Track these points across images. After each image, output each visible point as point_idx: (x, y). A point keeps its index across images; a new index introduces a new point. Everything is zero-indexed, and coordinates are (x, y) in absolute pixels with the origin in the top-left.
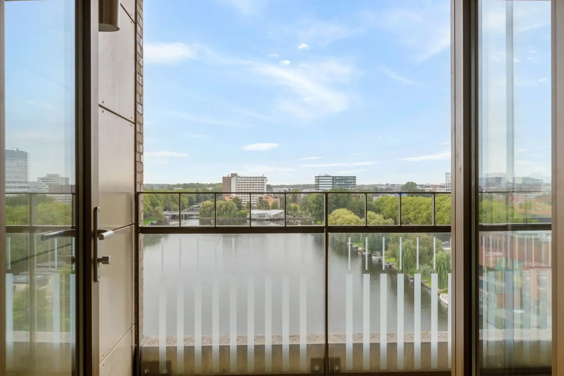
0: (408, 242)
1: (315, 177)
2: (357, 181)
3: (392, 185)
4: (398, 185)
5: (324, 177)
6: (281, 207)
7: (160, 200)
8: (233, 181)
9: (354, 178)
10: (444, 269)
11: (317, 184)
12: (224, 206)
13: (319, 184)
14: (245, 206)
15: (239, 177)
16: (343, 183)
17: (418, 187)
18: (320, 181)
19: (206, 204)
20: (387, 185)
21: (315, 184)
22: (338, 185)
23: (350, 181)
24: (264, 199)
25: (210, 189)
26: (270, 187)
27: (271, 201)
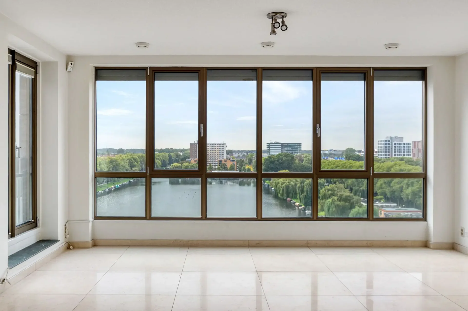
1: (267, 144)
2: (302, 147)
3: (335, 150)
4: (339, 150)
5: (275, 143)
6: (237, 168)
7: (137, 163)
9: (300, 145)
11: (268, 150)
13: (270, 150)
14: (208, 167)
16: (291, 149)
17: (356, 152)
18: (271, 147)
19: (175, 166)
20: (330, 150)
21: (267, 150)
22: (286, 150)
23: (296, 147)
24: (223, 162)
25: (181, 153)
26: (230, 152)
27: (229, 164)
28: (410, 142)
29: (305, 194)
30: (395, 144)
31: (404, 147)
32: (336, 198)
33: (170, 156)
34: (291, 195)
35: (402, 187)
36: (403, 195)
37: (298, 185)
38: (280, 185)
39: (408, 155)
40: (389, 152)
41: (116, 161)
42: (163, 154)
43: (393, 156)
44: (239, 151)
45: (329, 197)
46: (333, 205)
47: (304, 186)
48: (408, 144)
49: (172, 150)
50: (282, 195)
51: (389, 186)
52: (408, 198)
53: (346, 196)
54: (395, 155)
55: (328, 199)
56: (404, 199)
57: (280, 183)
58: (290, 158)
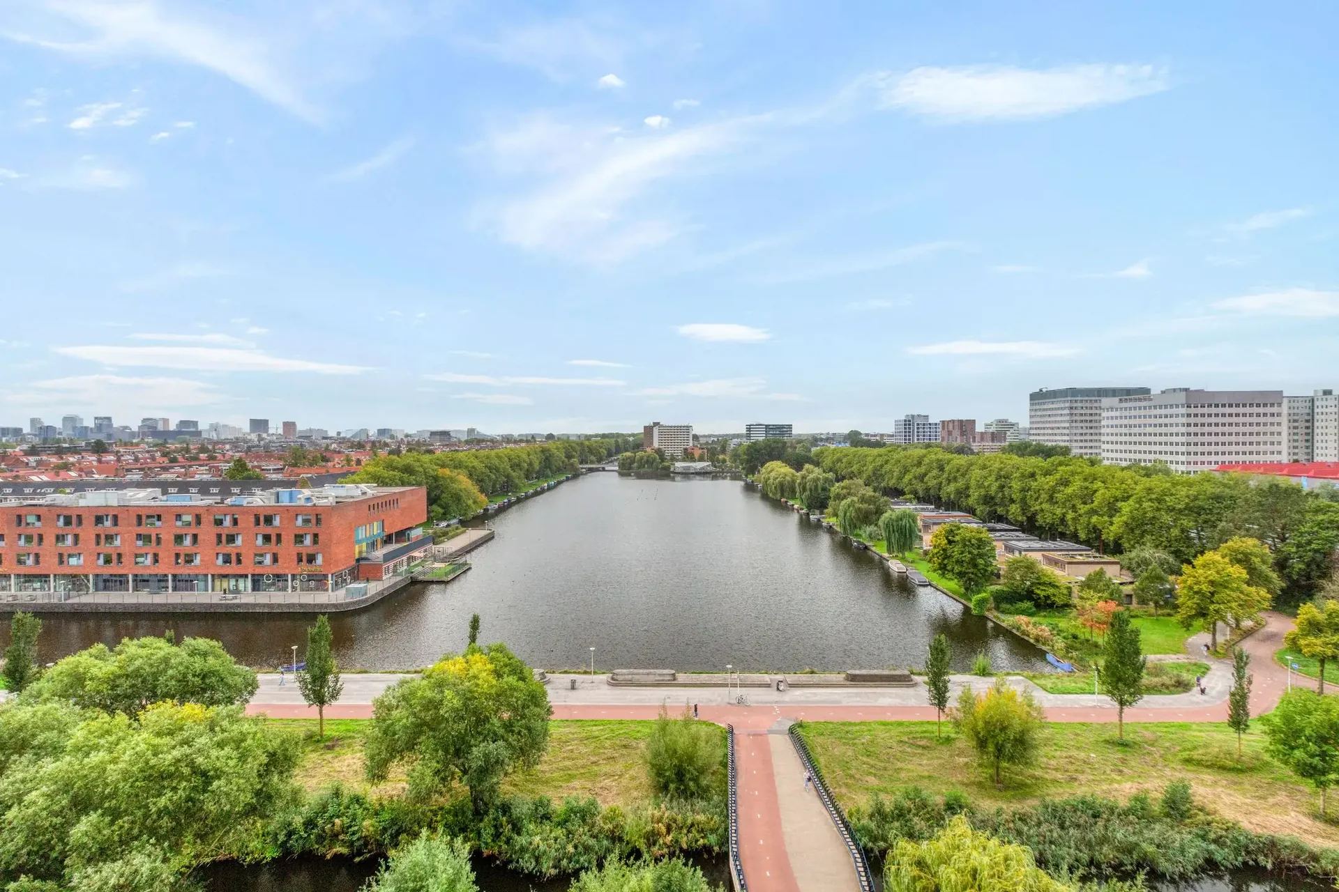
0: (852, 501)
1: (746, 425)
2: (793, 430)
3: (833, 434)
4: (840, 434)
5: (756, 425)
7: (576, 452)
8: (656, 430)
9: (790, 426)
10: (894, 531)
11: (748, 434)
12: (645, 458)
13: (750, 434)
14: (668, 458)
15: (662, 426)
16: (778, 432)
17: (863, 436)
18: (752, 430)
19: (626, 456)
20: (828, 434)
22: (773, 434)
23: (785, 430)
24: (690, 451)
25: (631, 439)
26: (696, 437)
27: (697, 453)
28: (937, 421)
29: (808, 493)
30: (918, 424)
31: (930, 428)
32: (855, 499)
33: (617, 442)
34: (786, 494)
35: (941, 483)
36: (943, 495)
37: (798, 481)
38: (772, 480)
39: (936, 439)
40: (909, 436)
41: (549, 450)
42: (607, 440)
43: (916, 441)
44: (705, 436)
45: (845, 497)
46: (851, 508)
47: (806, 483)
48: (936, 424)
49: (618, 435)
50: (774, 494)
51: (922, 481)
52: (949, 497)
53: (870, 496)
54: (918, 439)
55: (842, 500)
56: (943, 500)
57: (772, 478)
58: (780, 445)
